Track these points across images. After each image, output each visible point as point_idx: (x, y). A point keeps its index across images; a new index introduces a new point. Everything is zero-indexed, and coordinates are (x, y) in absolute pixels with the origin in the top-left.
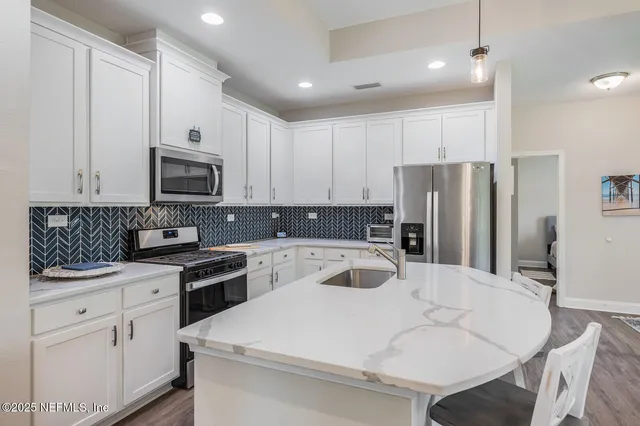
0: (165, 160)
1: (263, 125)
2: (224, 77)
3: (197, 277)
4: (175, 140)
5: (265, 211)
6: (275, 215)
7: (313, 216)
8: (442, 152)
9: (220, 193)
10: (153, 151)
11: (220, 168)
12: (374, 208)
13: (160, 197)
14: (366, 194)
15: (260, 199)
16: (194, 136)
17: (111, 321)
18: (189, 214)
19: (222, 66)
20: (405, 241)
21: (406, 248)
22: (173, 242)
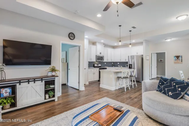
1: (110, 50)
4: (98, 54)
6: (112, 63)
7: (118, 63)
8: (137, 53)
9: (104, 60)
10: (96, 55)
11: (104, 57)
13: (97, 60)
16: (100, 53)
17: (93, 72)
18: (100, 63)
19: (104, 44)
20: (130, 67)
21: (130, 68)
22: (98, 66)
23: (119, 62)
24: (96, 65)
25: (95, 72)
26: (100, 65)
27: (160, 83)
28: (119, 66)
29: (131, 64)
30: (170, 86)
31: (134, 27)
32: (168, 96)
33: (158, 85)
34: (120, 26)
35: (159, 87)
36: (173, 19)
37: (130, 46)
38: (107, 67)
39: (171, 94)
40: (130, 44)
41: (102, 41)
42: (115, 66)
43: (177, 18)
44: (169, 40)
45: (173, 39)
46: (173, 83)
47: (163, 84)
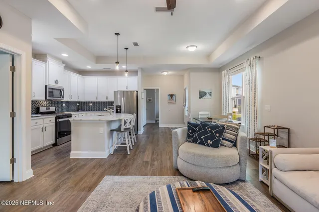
0: (49, 88)
1: (75, 77)
2: (64, 65)
3: (59, 118)
4: (52, 84)
5: (75, 103)
6: (78, 104)
7: (91, 104)
8: (127, 88)
9: (63, 97)
10: (46, 86)
11: (63, 90)
12: (110, 102)
13: (48, 98)
14: (107, 98)
15: (74, 99)
16: (57, 82)
17: (42, 126)
18: (52, 103)
19: (63, 62)
20: (117, 110)
21: (117, 112)
22: (48, 111)
23: (91, 102)
24: (42, 109)
25: (45, 125)
26: (52, 109)
27: (190, 131)
28: (105, 109)
29: (119, 105)
30: (206, 132)
31: (136, 44)
32: (208, 145)
33: (188, 134)
34: (117, 34)
35: (189, 136)
36: (183, 48)
37: (126, 74)
38: (72, 113)
39: (211, 143)
40: (127, 71)
41: (65, 55)
42: (82, 111)
43: (187, 48)
44: (165, 73)
45: (170, 73)
46: (208, 128)
47: (194, 131)
